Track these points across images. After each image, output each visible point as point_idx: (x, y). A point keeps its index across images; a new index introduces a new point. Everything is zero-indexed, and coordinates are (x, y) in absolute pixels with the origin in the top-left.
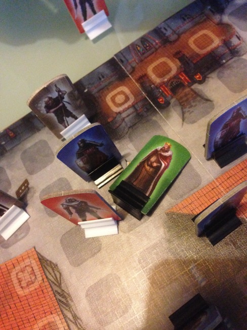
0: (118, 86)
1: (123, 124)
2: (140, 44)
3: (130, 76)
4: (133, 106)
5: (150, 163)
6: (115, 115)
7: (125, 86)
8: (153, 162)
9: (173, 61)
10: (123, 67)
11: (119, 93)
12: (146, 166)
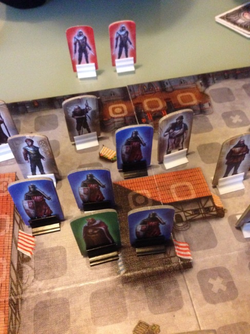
0: (120, 103)
1: (113, 125)
2: (147, 86)
3: (131, 100)
4: (124, 117)
6: (110, 118)
7: (125, 104)
9: (163, 102)
10: (129, 94)
11: (119, 107)
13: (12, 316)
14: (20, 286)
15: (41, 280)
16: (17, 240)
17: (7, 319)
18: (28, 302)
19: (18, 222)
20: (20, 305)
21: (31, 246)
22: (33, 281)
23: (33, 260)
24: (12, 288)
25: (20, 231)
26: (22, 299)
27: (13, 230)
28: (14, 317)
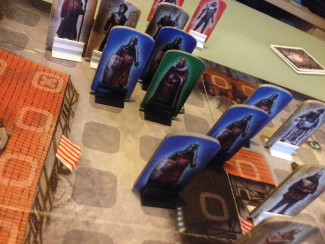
2: (215, 65)
5: (169, 80)
8: (173, 79)
9: (229, 84)
12: (167, 84)
13: (29, 236)
14: (50, 200)
15: (80, 203)
16: (57, 144)
17: (21, 237)
18: (56, 224)
19: (63, 126)
20: (44, 225)
21: (74, 158)
22: (69, 201)
23: (74, 176)
24: (37, 199)
25: (63, 136)
26: (48, 218)
27: (55, 132)
28: (32, 239)
